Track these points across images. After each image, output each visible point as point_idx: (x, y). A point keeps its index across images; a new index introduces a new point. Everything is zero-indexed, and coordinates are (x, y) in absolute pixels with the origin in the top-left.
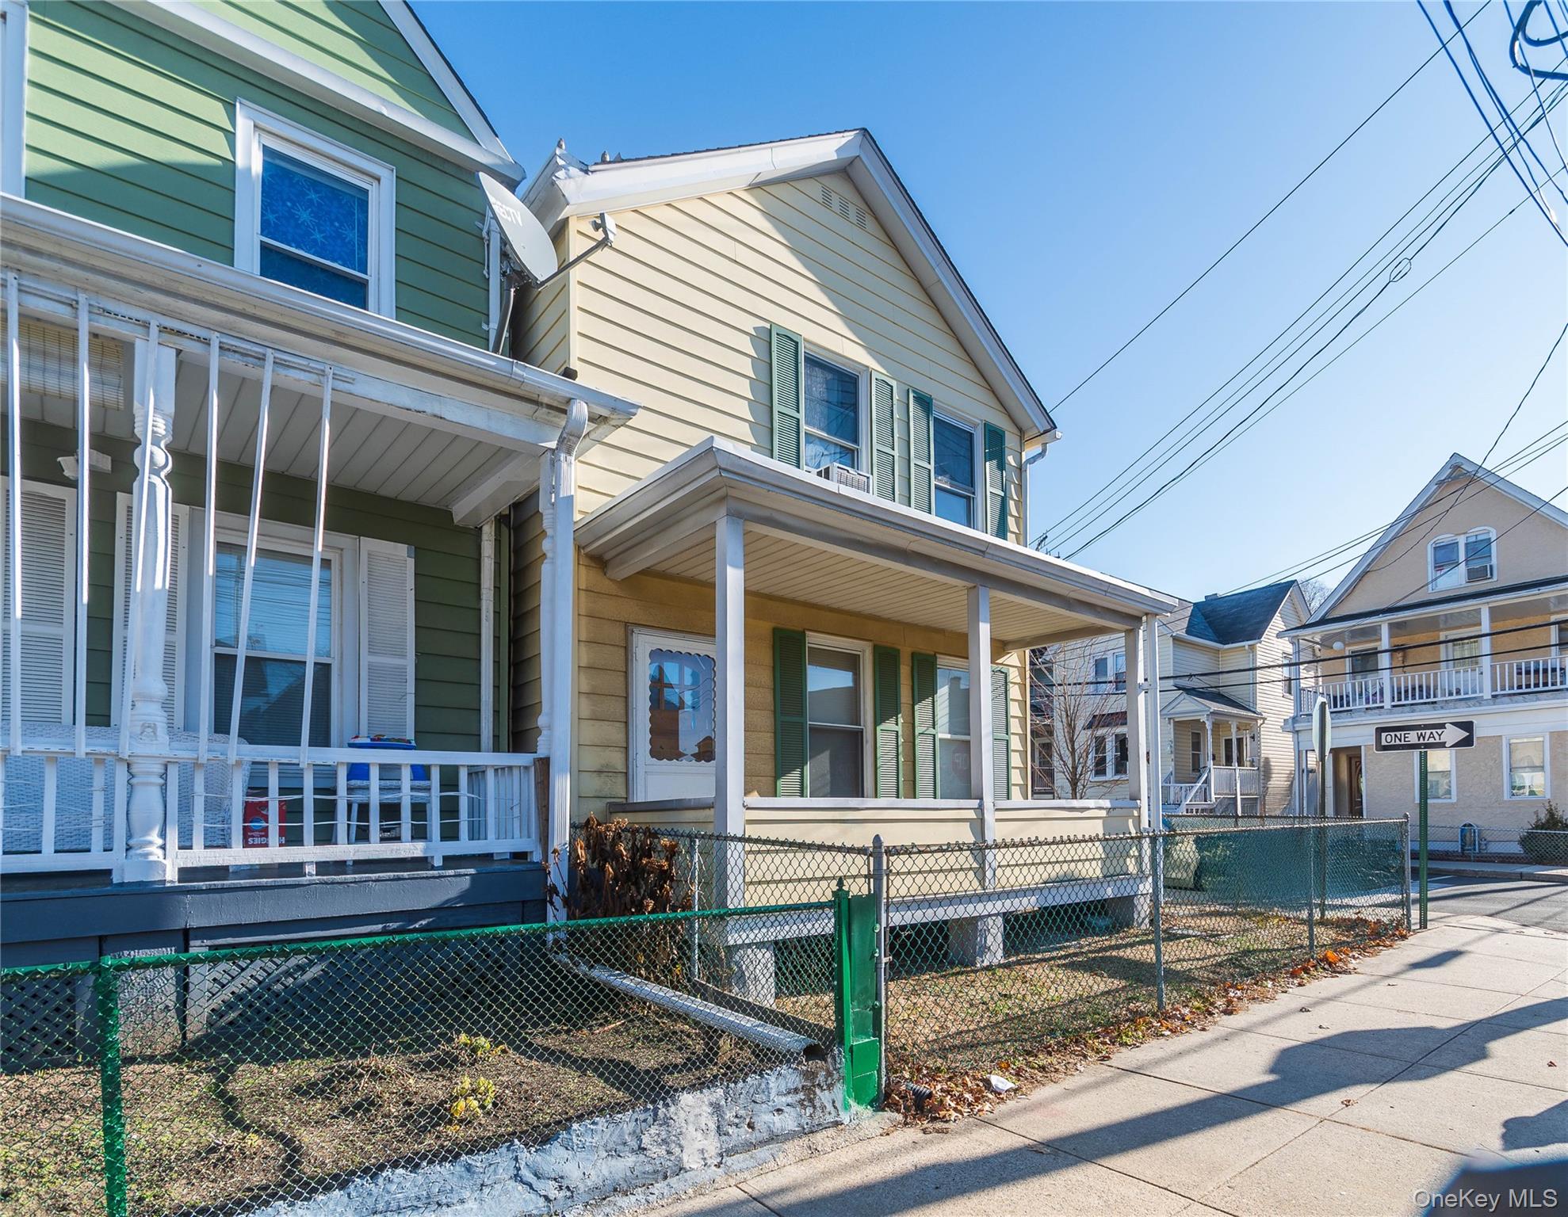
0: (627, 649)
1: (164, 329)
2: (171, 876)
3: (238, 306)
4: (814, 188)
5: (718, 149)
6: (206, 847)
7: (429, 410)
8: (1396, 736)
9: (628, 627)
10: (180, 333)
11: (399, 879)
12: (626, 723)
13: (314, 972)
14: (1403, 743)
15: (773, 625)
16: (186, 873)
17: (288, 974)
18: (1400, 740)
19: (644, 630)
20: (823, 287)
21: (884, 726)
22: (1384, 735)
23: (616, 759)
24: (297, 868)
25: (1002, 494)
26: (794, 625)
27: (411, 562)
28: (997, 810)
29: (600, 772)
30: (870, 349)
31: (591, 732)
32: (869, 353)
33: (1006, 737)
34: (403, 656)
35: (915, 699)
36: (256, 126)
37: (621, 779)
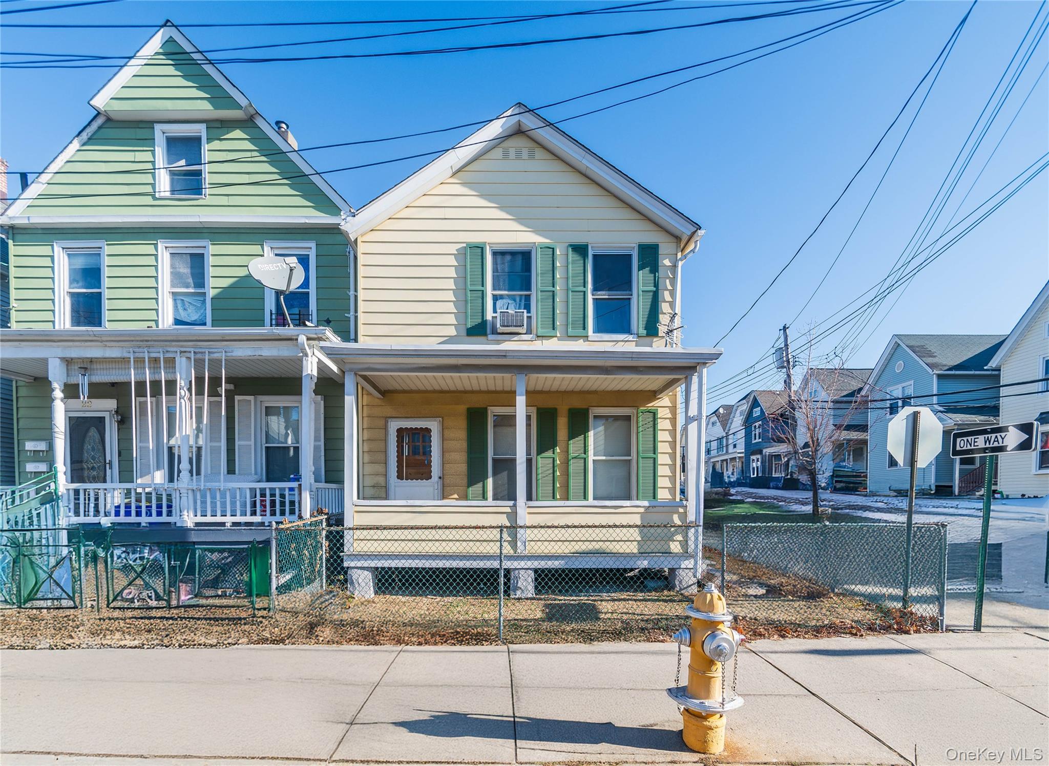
0: (386, 428)
1: (181, 352)
2: (190, 524)
3: (194, 338)
4: (498, 153)
5: (420, 169)
6: (202, 516)
7: (257, 354)
8: (968, 440)
9: (387, 419)
10: (185, 352)
11: (251, 529)
12: (386, 463)
13: (230, 559)
14: (973, 447)
15: (466, 407)
16: (197, 524)
17: (223, 559)
18: (971, 445)
19: (393, 419)
20: (501, 208)
21: (544, 455)
22: (958, 440)
23: (381, 480)
24: (223, 524)
25: (654, 289)
26: (480, 405)
27: (322, 402)
28: (528, 507)
29: (374, 487)
30: (537, 231)
31: (368, 469)
32: (537, 234)
33: (654, 456)
34: (320, 441)
35: (572, 435)
36: (271, 248)
37: (384, 489)
